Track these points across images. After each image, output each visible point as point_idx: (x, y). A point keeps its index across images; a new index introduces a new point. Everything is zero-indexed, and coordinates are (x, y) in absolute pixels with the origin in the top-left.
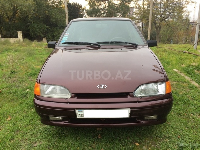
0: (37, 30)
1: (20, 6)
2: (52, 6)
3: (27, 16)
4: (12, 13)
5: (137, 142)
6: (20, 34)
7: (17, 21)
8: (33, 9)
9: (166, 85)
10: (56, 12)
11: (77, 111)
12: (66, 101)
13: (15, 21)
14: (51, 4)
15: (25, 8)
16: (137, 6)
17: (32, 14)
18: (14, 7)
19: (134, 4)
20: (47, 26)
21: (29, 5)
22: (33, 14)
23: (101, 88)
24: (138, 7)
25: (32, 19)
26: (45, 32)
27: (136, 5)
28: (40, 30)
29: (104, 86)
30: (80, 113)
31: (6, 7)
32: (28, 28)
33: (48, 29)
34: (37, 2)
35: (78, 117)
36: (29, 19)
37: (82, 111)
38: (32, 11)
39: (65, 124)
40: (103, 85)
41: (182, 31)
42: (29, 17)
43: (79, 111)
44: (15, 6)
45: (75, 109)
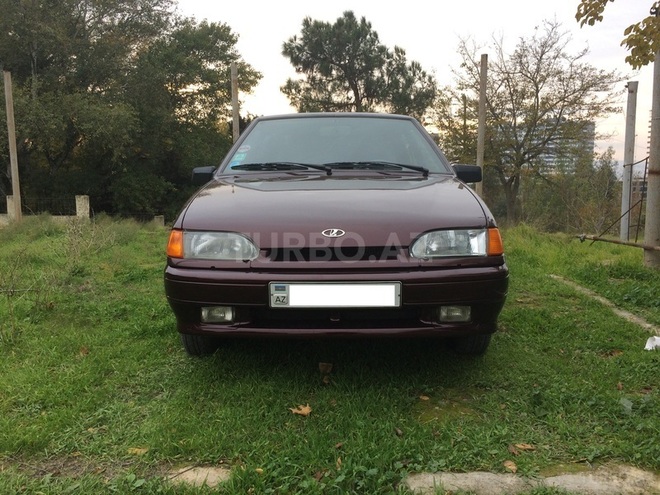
0: (137, 194)
1: (89, 121)
2: (187, 124)
3: (110, 153)
4: (62, 144)
5: (425, 395)
6: (82, 205)
7: (74, 168)
8: (129, 132)
9: (488, 236)
10: (199, 140)
11: (272, 287)
12: (247, 266)
13: (68, 167)
14: (184, 120)
15: (106, 127)
16: (443, 120)
17: (124, 146)
18: (71, 124)
19: (436, 115)
20: (169, 183)
21: (118, 118)
22: (129, 144)
23: (331, 235)
24: (447, 124)
25: (123, 161)
26: (159, 199)
27: (440, 119)
28: (144, 195)
29: (338, 233)
30: (280, 294)
31: (47, 122)
32: (110, 189)
33: (169, 191)
34: (141, 110)
35: (273, 305)
36: (114, 159)
37: (283, 289)
38: (127, 136)
39: (239, 329)
40: (336, 231)
41: (591, 204)
42: (116, 153)
43: (277, 289)
44: (75, 120)
45: (267, 282)
